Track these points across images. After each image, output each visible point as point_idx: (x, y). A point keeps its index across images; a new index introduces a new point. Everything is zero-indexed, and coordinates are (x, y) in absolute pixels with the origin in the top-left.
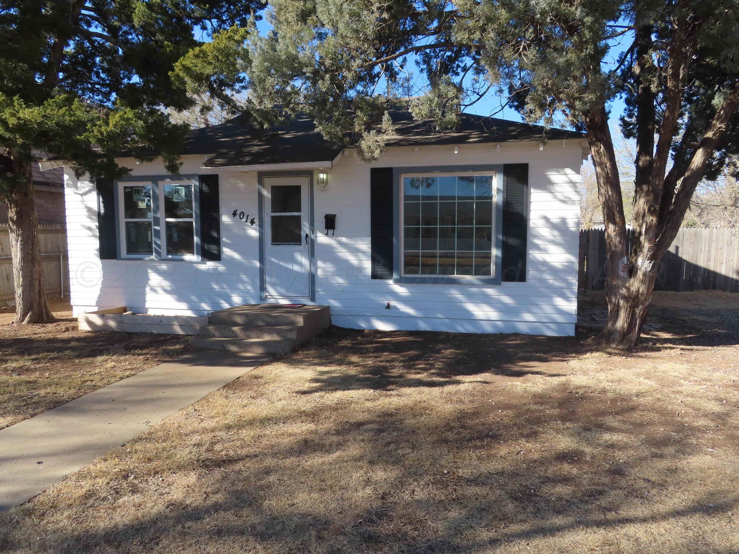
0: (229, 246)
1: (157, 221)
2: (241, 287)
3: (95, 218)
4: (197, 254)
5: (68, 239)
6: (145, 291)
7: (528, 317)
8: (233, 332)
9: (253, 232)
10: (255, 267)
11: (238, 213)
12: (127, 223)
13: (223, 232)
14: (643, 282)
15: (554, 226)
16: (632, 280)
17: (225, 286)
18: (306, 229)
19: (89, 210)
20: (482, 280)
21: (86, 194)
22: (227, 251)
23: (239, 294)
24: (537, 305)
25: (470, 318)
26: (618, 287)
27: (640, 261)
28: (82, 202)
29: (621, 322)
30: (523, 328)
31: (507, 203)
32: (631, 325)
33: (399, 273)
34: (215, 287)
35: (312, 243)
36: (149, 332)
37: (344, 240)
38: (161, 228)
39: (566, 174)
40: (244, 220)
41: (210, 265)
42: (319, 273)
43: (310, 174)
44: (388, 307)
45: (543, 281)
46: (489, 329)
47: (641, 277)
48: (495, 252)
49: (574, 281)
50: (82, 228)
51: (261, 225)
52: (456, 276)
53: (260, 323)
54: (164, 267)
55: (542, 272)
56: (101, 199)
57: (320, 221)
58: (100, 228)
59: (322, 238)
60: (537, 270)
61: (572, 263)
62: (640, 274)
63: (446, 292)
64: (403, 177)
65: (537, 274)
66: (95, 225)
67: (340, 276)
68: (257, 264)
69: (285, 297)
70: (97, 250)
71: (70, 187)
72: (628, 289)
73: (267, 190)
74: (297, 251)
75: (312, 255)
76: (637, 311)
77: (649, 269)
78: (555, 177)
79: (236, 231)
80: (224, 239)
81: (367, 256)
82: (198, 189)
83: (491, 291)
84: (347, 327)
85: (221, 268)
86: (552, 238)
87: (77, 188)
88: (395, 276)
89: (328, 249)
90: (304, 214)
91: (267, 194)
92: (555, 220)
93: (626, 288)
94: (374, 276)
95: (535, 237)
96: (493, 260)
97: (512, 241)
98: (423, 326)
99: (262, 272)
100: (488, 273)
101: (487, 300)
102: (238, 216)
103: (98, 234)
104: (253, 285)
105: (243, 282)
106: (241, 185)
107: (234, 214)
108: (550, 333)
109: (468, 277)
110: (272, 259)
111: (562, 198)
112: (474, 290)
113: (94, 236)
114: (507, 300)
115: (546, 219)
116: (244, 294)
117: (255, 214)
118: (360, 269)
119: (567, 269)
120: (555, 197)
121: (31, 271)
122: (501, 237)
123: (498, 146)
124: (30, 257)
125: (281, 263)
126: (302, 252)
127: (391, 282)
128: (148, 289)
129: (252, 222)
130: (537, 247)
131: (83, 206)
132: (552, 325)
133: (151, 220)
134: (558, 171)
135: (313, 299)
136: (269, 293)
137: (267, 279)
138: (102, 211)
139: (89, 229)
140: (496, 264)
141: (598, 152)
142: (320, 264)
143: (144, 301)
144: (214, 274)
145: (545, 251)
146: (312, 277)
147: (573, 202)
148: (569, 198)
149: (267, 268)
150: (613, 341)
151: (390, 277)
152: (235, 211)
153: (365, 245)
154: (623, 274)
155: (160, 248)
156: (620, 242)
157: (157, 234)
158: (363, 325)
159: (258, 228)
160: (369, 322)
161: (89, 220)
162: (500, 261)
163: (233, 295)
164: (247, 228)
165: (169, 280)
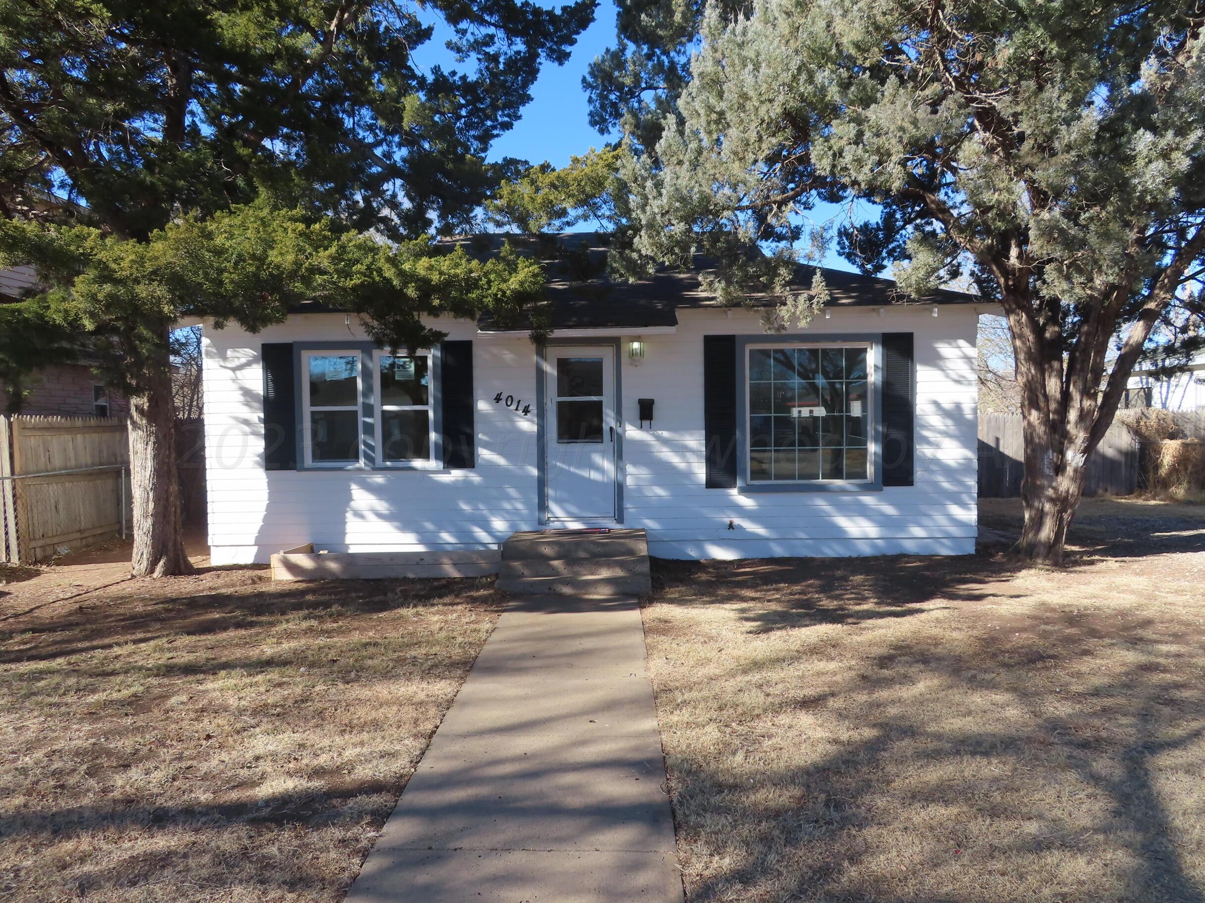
0: (487, 446)
1: (369, 410)
2: (507, 506)
3: (259, 405)
4: (437, 458)
5: (206, 439)
6: (345, 517)
7: (918, 532)
8: (553, 568)
9: (527, 425)
10: (529, 477)
11: (504, 397)
12: (313, 413)
13: (478, 426)
14: (1074, 479)
15: (946, 414)
16: (1060, 478)
17: (481, 506)
18: (609, 420)
19: (247, 393)
20: (859, 486)
21: (241, 367)
22: (484, 454)
23: (504, 517)
24: (929, 516)
25: (841, 536)
26: (1042, 488)
27: (1069, 455)
28: (234, 380)
29: (1047, 532)
30: (910, 547)
31: (887, 384)
32: (1058, 534)
33: (745, 479)
34: (465, 507)
35: (618, 440)
36: (401, 576)
37: (665, 434)
38: (376, 421)
39: (959, 347)
40: (513, 407)
41: (457, 474)
42: (629, 481)
43: (616, 342)
44: (731, 526)
45: (935, 485)
46: (866, 550)
47: (1071, 474)
48: (873, 448)
49: (972, 482)
50: (233, 422)
51: (541, 415)
52: (821, 481)
53: (582, 554)
54: (379, 479)
55: (932, 472)
56: (270, 376)
57: (631, 407)
58: (267, 421)
59: (632, 432)
60: (927, 470)
61: (970, 460)
62: (1070, 471)
63: (809, 503)
64: (748, 348)
65: (926, 475)
66: (256, 416)
67: (660, 485)
68: (534, 472)
69: (578, 518)
70: (259, 456)
71: (212, 357)
72: (1055, 489)
73: (551, 365)
74: (596, 452)
75: (619, 456)
76: (1065, 516)
77: (1081, 464)
78: (945, 349)
79: (499, 424)
80: (480, 436)
81: (699, 456)
82: (439, 362)
83: (868, 500)
84: (671, 558)
85: (474, 477)
86: (943, 428)
87: (224, 358)
88: (739, 483)
89: (642, 446)
90: (607, 398)
91: (550, 370)
92: (947, 405)
93: (1054, 488)
94: (711, 483)
95: (924, 427)
96: (870, 458)
97: (896, 434)
98: (779, 551)
99: (542, 483)
100: (863, 475)
101: (864, 512)
102: (503, 402)
103: (263, 431)
104: (526, 503)
105: (509, 499)
106: (508, 356)
107: (498, 399)
108: (945, 552)
109: (838, 482)
110: (558, 464)
111: (956, 377)
112: (846, 498)
113: (254, 433)
114: (889, 510)
115: (936, 404)
116: (511, 516)
117: (531, 399)
118: (688, 474)
119: (965, 468)
120: (948, 376)
121: (167, 491)
122: (880, 428)
123: (882, 310)
124: (165, 468)
125: (572, 469)
126: (603, 454)
127: (734, 492)
128: (349, 515)
129: (526, 411)
130: (926, 441)
131: (235, 386)
132: (945, 541)
133: (359, 408)
134: (950, 343)
135: (620, 519)
136: (552, 513)
137: (550, 492)
138: (272, 394)
139: (246, 422)
140: (875, 464)
141: (1019, 321)
142: (630, 469)
143: (344, 534)
144: (463, 488)
145: (937, 446)
146: (619, 488)
147: (969, 383)
148: (964, 377)
149: (550, 476)
150: (1038, 556)
151: (732, 485)
152: (499, 395)
153: (696, 441)
154: (1048, 471)
155: (374, 452)
156: (1045, 432)
157: (369, 429)
158: (693, 553)
159: (535, 419)
160: (701, 548)
161: (246, 409)
162: (880, 460)
163: (493, 519)
164: (517, 419)
165: (386, 500)
